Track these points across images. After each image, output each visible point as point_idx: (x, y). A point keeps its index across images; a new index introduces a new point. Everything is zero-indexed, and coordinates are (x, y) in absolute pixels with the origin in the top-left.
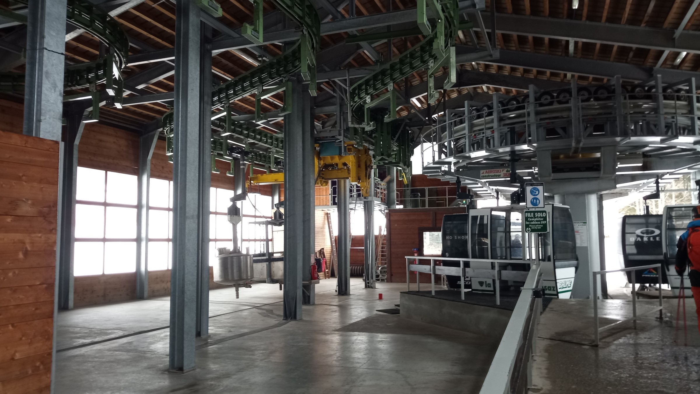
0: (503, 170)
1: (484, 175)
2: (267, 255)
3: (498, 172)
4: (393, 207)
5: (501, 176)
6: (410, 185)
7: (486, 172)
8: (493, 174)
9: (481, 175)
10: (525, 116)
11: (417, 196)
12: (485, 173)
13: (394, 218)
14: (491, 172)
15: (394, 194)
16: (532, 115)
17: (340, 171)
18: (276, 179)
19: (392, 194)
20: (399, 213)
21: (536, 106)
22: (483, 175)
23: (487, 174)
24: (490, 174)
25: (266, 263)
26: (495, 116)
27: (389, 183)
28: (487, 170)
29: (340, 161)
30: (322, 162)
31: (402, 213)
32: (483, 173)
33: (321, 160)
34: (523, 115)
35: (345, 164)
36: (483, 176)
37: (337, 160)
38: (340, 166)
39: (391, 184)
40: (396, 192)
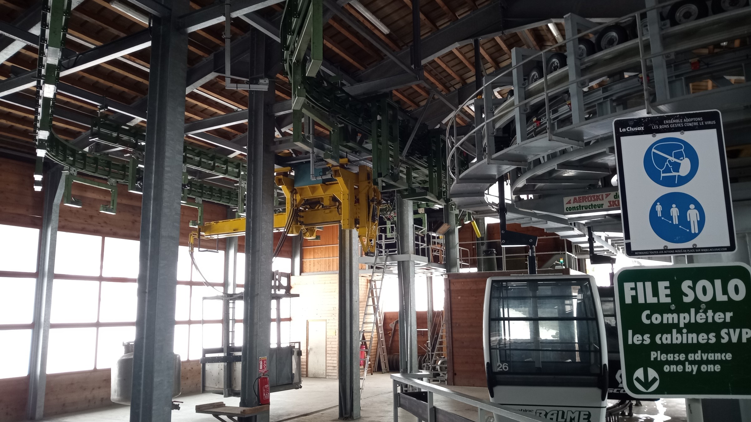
0: (607, 196)
1: (571, 205)
2: (225, 350)
3: (598, 199)
4: (454, 271)
5: (604, 207)
6: (485, 238)
7: (575, 200)
8: (588, 204)
9: (566, 206)
10: (638, 54)
11: (492, 254)
12: (572, 201)
13: (457, 286)
14: (584, 199)
15: (457, 251)
16: (656, 47)
17: (327, 211)
18: (234, 228)
19: (452, 251)
20: (464, 280)
21: (664, 25)
22: (569, 206)
23: (576, 205)
24: (582, 204)
25: (223, 363)
26: (571, 68)
27: (448, 234)
28: (577, 197)
29: (326, 193)
30: (298, 197)
31: (468, 280)
32: (569, 202)
33: (296, 193)
34: (634, 51)
35: (334, 199)
36: (570, 209)
37: (320, 193)
38: (326, 202)
39: (451, 237)
40: (458, 247)
